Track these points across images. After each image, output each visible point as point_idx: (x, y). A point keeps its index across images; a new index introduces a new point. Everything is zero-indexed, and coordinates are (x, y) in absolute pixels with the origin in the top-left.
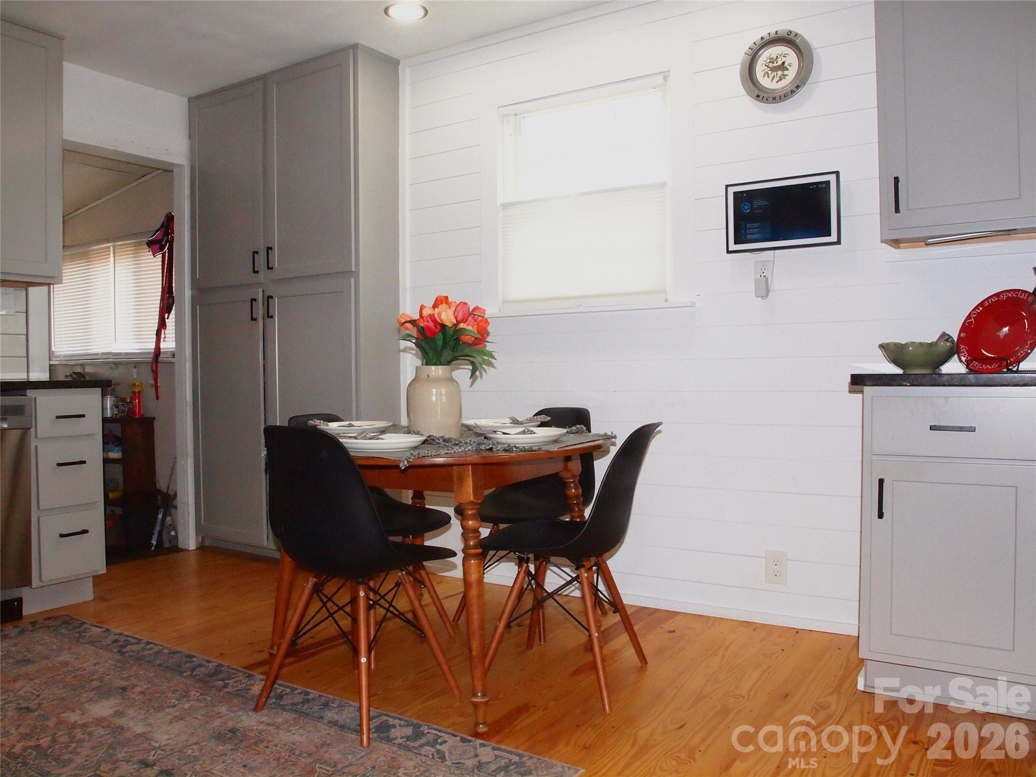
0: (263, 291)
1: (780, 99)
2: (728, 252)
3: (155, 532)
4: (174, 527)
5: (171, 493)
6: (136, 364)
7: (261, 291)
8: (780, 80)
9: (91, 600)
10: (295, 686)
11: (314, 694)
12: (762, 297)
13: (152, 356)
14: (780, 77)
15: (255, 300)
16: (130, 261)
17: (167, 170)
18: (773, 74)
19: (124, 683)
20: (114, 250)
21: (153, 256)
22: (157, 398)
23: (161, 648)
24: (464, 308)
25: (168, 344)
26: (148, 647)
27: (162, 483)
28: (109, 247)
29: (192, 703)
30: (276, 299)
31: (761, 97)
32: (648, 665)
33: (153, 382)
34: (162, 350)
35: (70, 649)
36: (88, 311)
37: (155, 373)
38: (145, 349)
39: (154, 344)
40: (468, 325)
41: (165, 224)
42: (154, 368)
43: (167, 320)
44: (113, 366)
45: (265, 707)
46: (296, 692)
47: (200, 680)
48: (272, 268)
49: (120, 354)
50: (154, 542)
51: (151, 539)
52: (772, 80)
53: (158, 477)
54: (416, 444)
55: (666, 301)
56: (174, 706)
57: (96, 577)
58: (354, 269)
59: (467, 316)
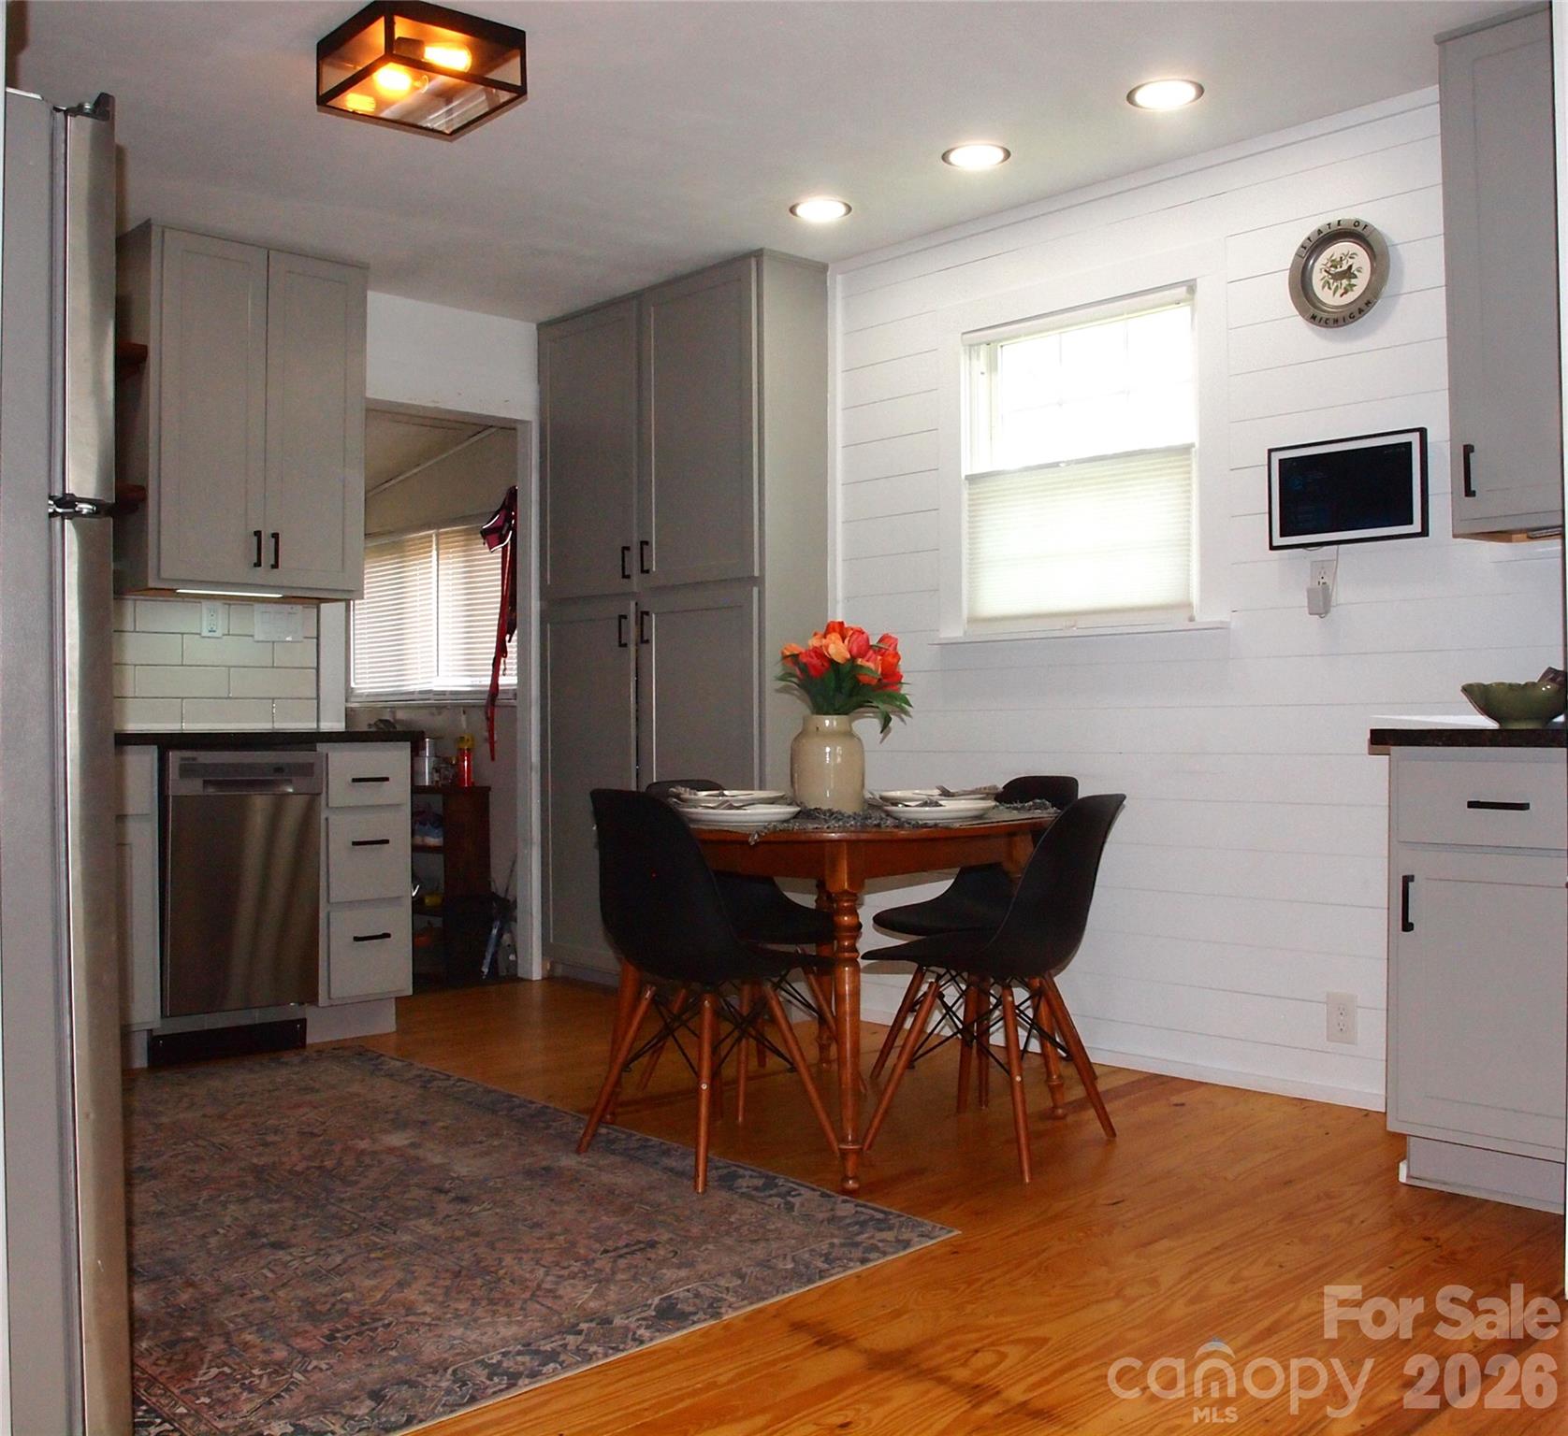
0: (637, 604)
1: (1344, 321)
2: (1272, 548)
3: (486, 954)
4: (513, 948)
5: (510, 898)
6: (466, 709)
7: (633, 604)
8: (1346, 292)
9: (394, 1032)
10: (633, 1132)
11: (655, 1140)
12: (1319, 614)
13: (486, 696)
14: (1345, 288)
15: (625, 617)
16: (459, 557)
17: (508, 428)
18: (1335, 284)
19: (422, 1117)
20: (437, 540)
21: (488, 551)
22: (493, 759)
23: (475, 1086)
24: (860, 639)
25: (509, 680)
26: (458, 1084)
27: (498, 883)
28: (431, 536)
29: (503, 1140)
30: (654, 616)
31: (1318, 319)
32: (1117, 1139)
33: (486, 734)
34: (500, 688)
35: (363, 1080)
36: (401, 629)
37: (490, 720)
38: (479, 686)
39: (490, 679)
40: (868, 661)
41: (507, 503)
42: (489, 715)
43: (508, 644)
44: (434, 710)
45: (589, 1150)
46: (634, 1138)
47: (518, 1121)
48: (648, 572)
49: (443, 693)
50: (485, 970)
51: (481, 965)
52: (1334, 294)
53: (493, 875)
54: (789, 816)
55: (1192, 619)
56: (481, 1142)
57: (400, 1000)
58: (756, 573)
59: (866, 649)
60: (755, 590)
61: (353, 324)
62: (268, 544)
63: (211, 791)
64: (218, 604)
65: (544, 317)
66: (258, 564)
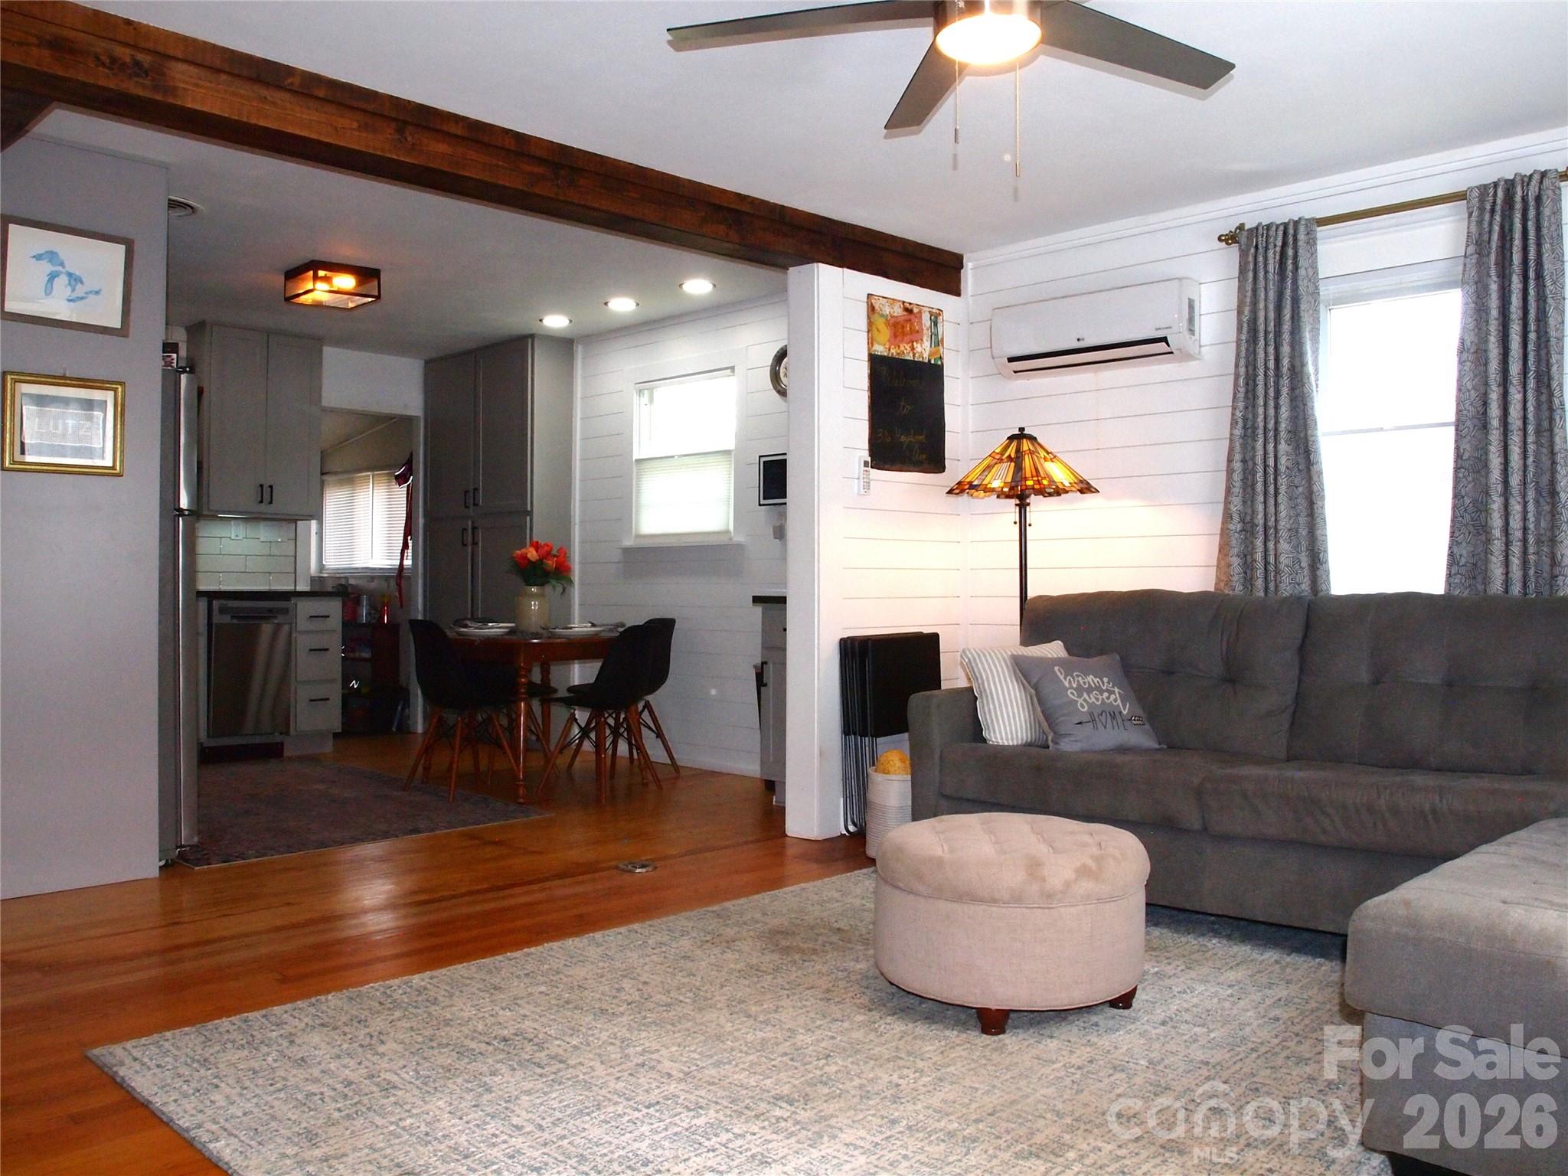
0: (472, 523)
2: (760, 505)
3: (395, 719)
4: (409, 717)
6: (387, 579)
7: (470, 523)
9: (332, 753)
12: (779, 539)
13: (397, 572)
15: (466, 530)
16: (384, 490)
17: (407, 421)
20: (373, 479)
21: (399, 487)
22: (401, 607)
25: (408, 563)
28: (369, 476)
30: (480, 530)
31: (781, 392)
33: (398, 594)
34: (404, 567)
36: (352, 530)
37: (399, 585)
38: (393, 566)
39: (399, 562)
41: (408, 460)
42: (399, 582)
43: (408, 543)
44: (369, 579)
48: (477, 505)
49: (375, 569)
50: (395, 726)
51: (393, 724)
55: (730, 540)
57: (336, 735)
58: (529, 509)
59: (548, 554)
60: (528, 518)
61: (315, 365)
62: (266, 491)
63: (235, 621)
64: (240, 521)
65: (426, 358)
66: (261, 502)
